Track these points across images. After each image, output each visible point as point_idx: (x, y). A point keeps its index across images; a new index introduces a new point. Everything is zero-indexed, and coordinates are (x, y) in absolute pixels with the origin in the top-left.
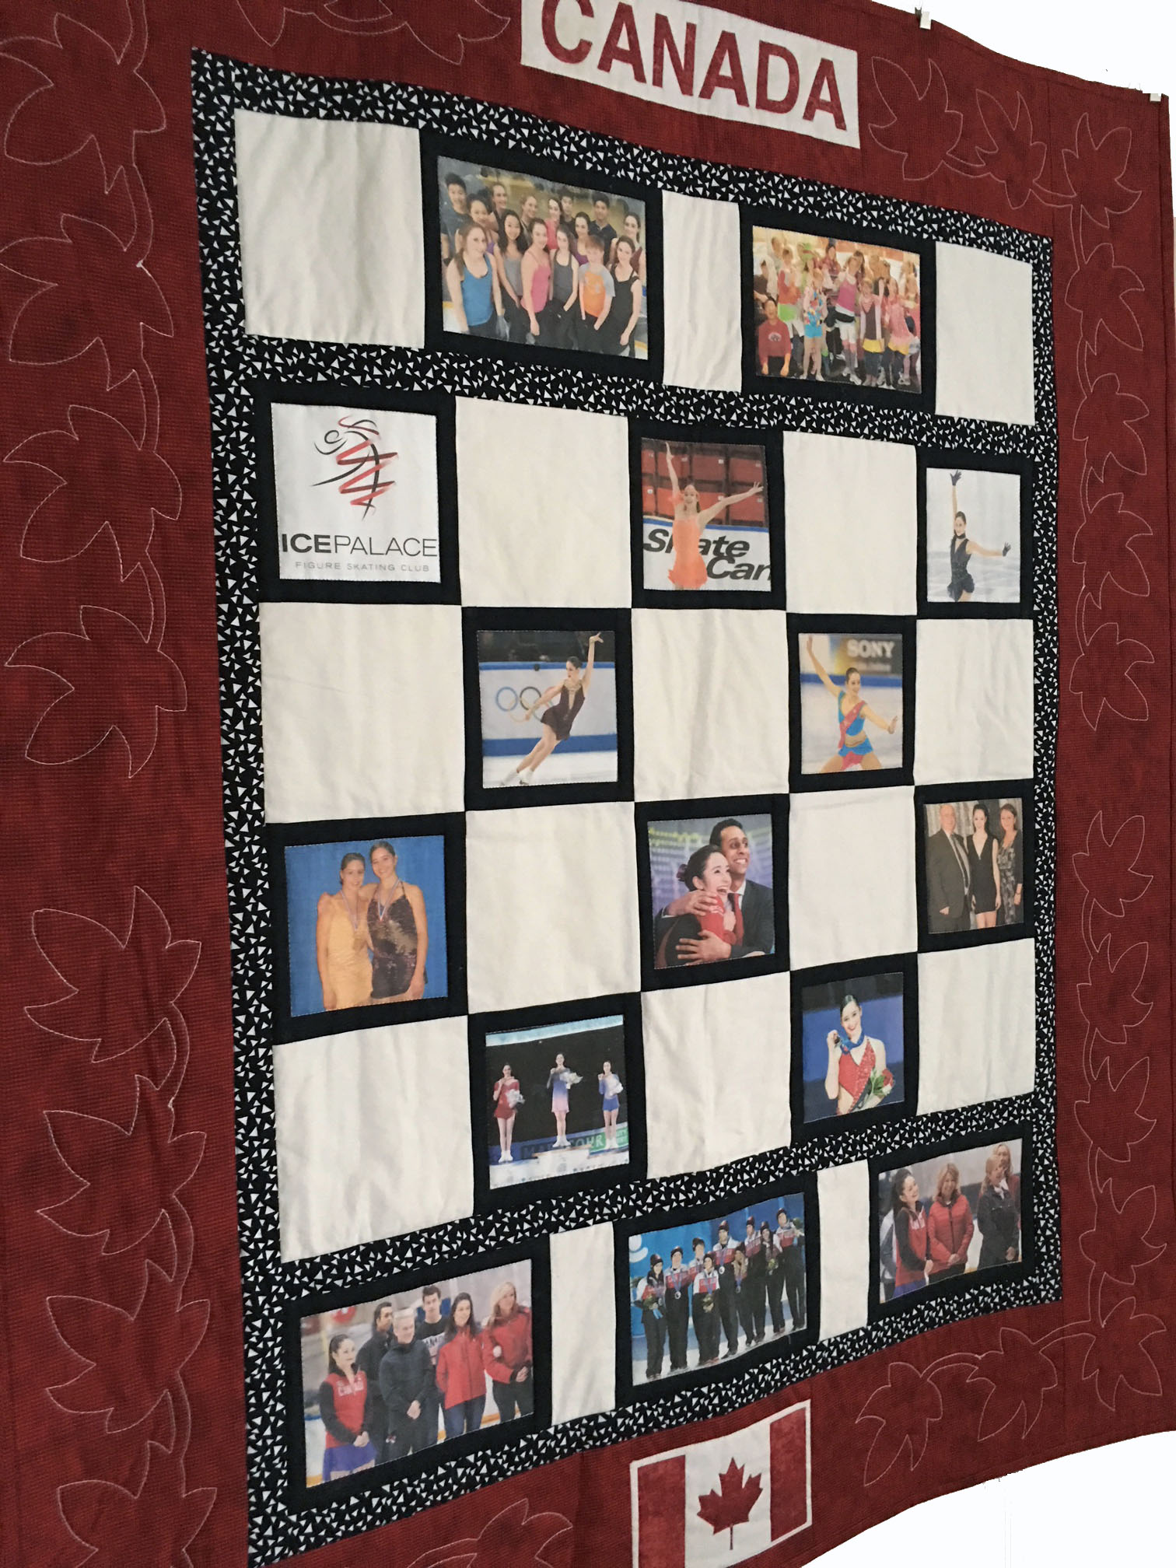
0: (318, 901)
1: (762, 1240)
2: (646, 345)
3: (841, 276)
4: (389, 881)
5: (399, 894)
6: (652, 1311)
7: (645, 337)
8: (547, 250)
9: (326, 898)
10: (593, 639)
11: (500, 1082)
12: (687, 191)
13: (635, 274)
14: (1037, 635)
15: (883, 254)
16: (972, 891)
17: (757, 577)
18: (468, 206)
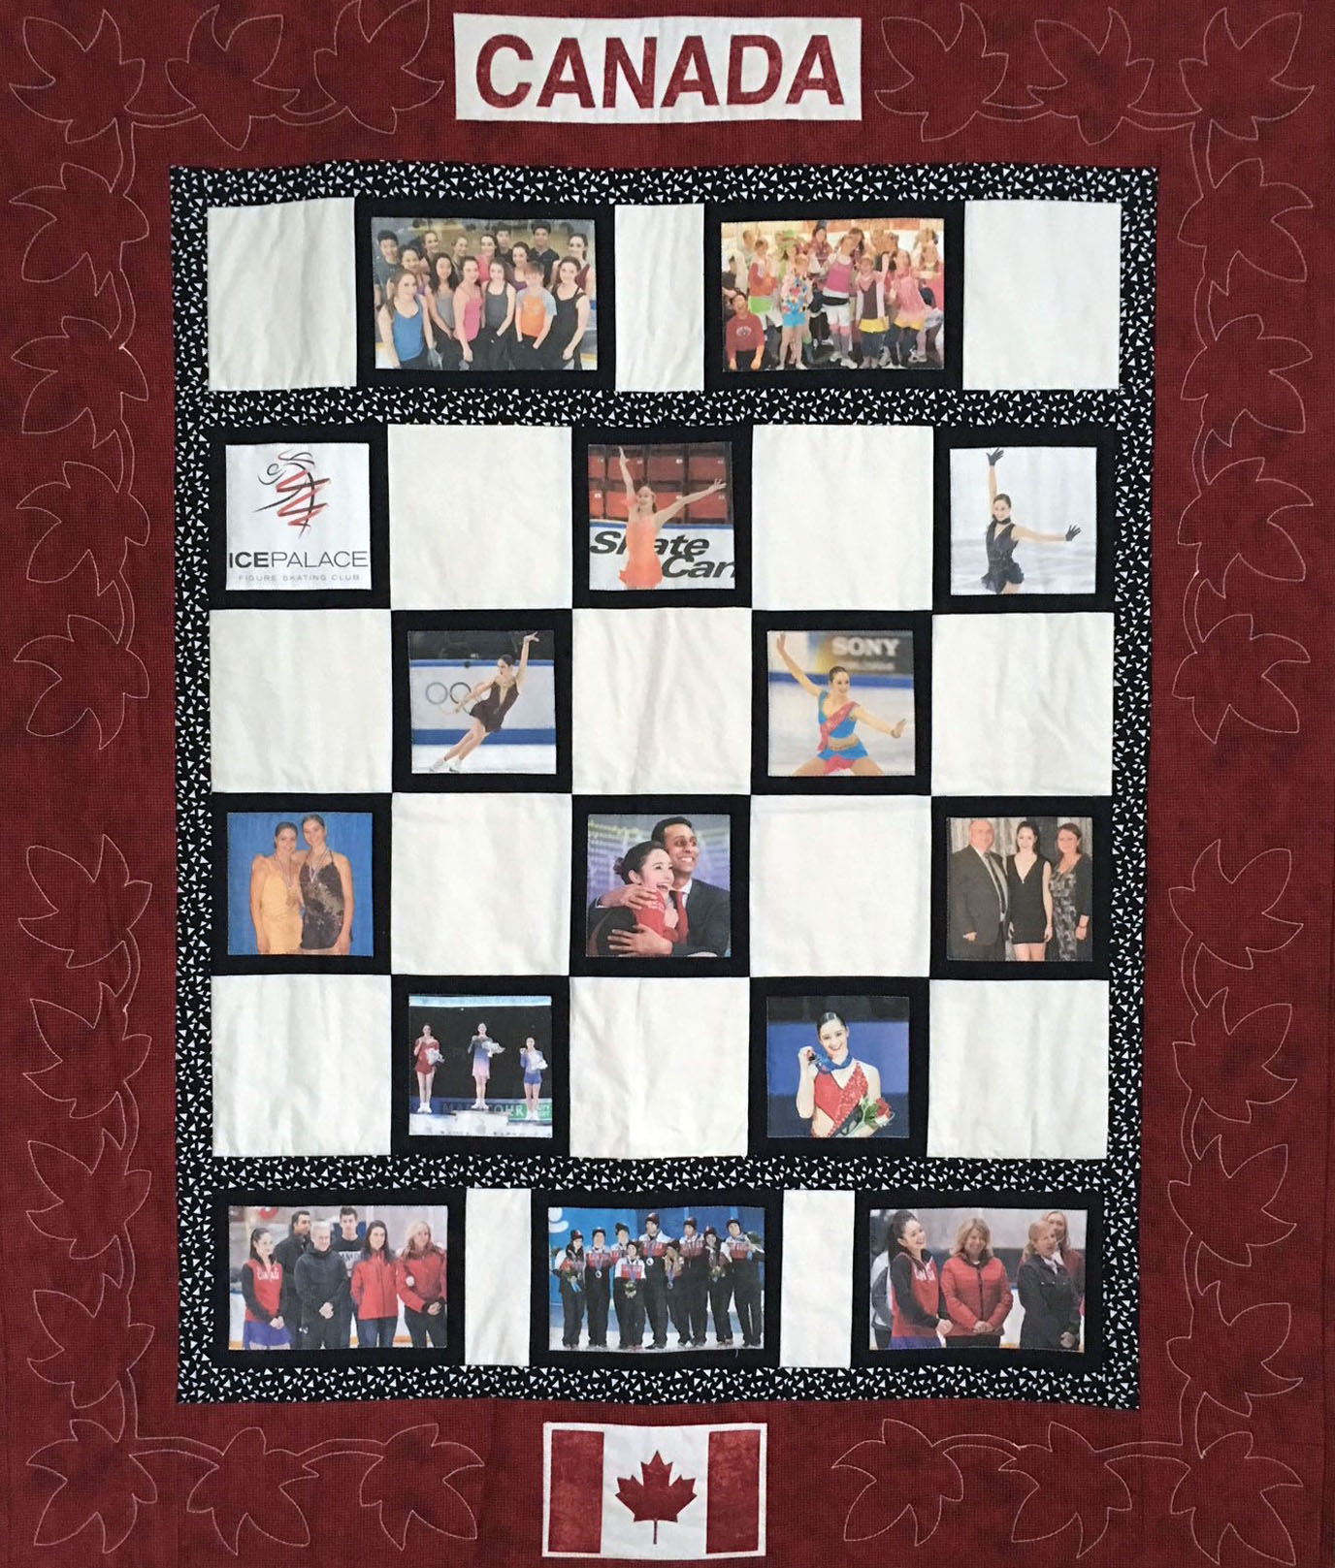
0: (254, 858)
1: (705, 1243)
2: (595, 356)
3: (831, 258)
4: (320, 849)
5: (328, 861)
6: (570, 1283)
7: (595, 349)
8: (478, 283)
9: (261, 858)
10: (529, 638)
11: (420, 1040)
12: (646, 201)
13: (581, 290)
14: (1118, 630)
15: (889, 226)
16: (1010, 918)
17: (717, 575)
18: (400, 256)
